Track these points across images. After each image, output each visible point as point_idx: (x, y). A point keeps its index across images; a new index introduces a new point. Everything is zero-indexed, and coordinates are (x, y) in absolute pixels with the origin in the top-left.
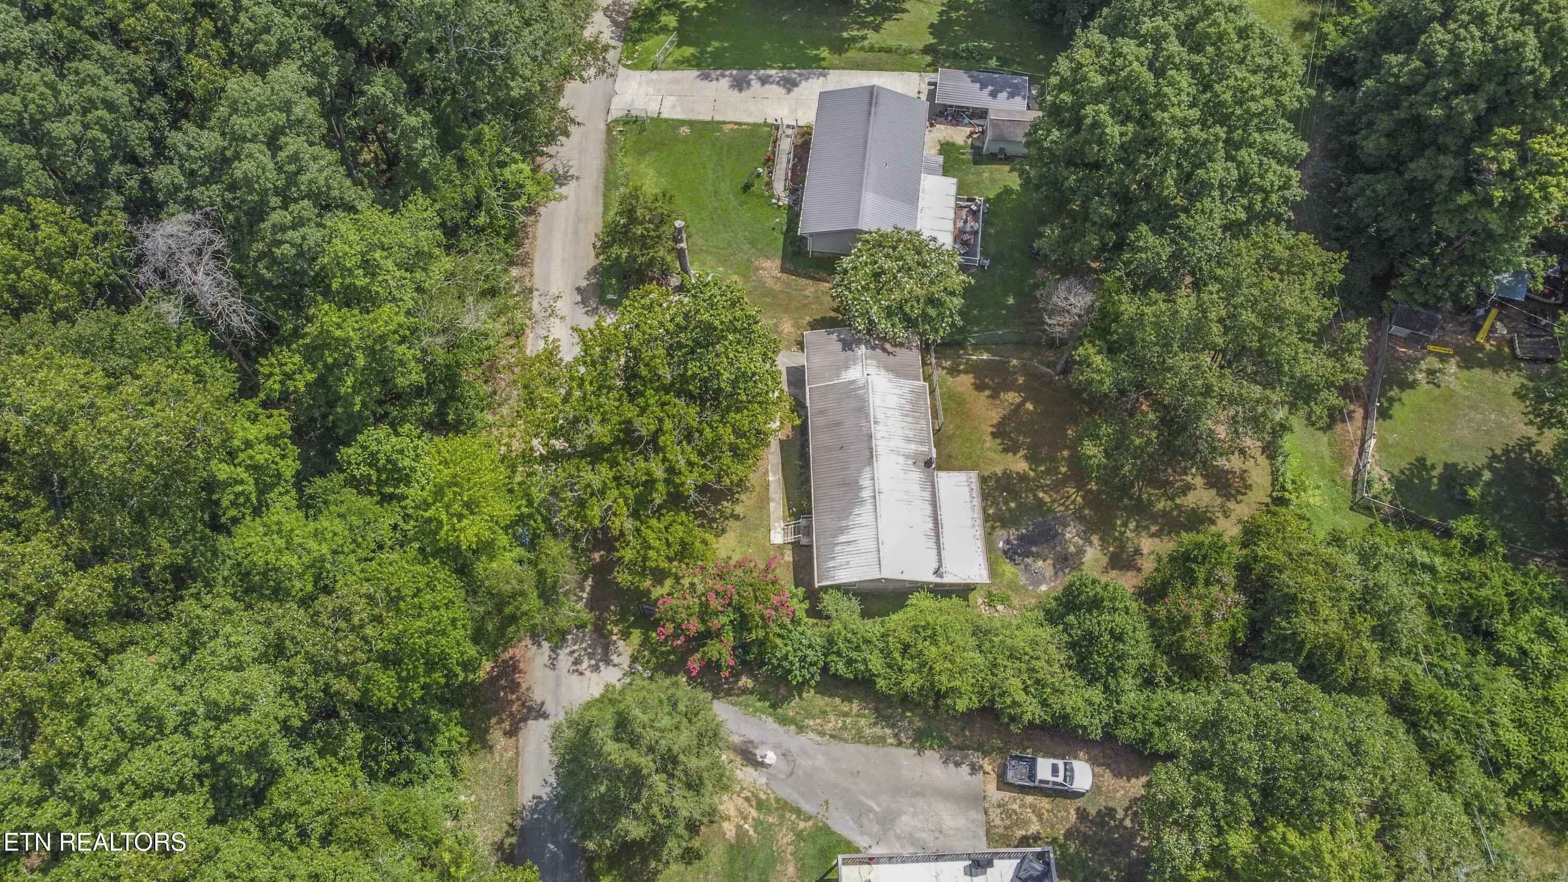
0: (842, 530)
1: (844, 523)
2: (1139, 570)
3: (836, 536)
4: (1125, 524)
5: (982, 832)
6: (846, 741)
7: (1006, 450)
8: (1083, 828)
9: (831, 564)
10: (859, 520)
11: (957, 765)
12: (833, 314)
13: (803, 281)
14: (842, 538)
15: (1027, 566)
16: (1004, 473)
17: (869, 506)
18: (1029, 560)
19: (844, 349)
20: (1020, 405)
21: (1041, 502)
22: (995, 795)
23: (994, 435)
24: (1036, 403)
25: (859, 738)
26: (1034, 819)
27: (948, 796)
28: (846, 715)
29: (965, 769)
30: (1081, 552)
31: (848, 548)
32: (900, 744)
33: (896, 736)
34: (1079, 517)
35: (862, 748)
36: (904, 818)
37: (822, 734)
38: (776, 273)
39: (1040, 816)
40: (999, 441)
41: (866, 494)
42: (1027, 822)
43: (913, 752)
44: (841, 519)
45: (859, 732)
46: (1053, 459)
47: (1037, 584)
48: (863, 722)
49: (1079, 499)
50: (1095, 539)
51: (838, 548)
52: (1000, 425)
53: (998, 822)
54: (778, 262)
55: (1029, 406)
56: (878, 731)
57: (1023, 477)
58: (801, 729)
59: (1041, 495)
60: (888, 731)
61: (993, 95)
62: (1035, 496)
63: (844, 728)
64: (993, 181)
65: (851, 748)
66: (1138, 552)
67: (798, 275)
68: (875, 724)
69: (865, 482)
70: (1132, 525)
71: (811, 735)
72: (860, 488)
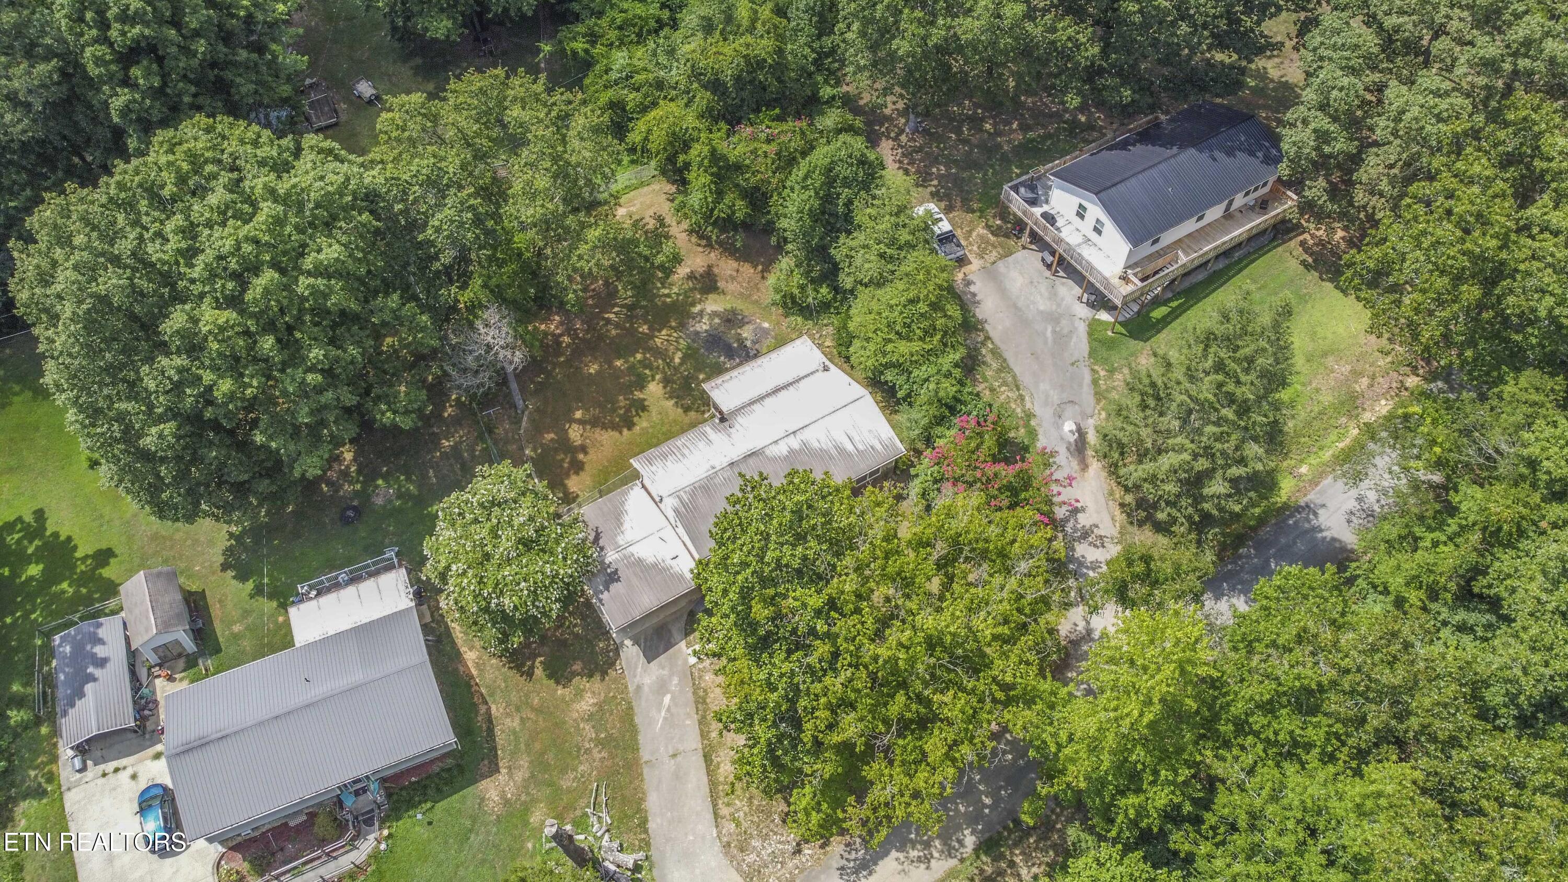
0: (841, 451)
1: (834, 452)
2: (710, 267)
3: (850, 455)
4: (668, 296)
5: (1010, 259)
6: (1014, 377)
7: (644, 408)
8: (959, 204)
9: (879, 447)
10: (823, 439)
11: (974, 295)
12: (539, 672)
13: (501, 738)
14: (850, 447)
15: (754, 342)
16: (671, 397)
17: (806, 435)
18: (748, 343)
19: (618, 580)
20: (580, 422)
21: (684, 360)
22: (976, 264)
23: (630, 425)
24: (571, 411)
25: (1005, 367)
26: (974, 234)
27: (1002, 291)
28: (992, 390)
29: (973, 288)
30: (715, 314)
31: (856, 439)
32: (988, 338)
33: (983, 343)
34: (682, 326)
35: (1011, 362)
36: (1042, 308)
37: (1022, 398)
38: (502, 777)
39: (970, 232)
40: (636, 419)
41: (794, 443)
42: (981, 237)
43: (987, 327)
44: (831, 457)
45: (999, 371)
46: (632, 368)
47: (766, 332)
48: (989, 373)
49: (664, 332)
50: (697, 309)
51: (861, 447)
52: (616, 427)
53: (994, 253)
54: (484, 784)
55: (578, 414)
56: (989, 358)
57: (666, 381)
58: (1029, 415)
59: (677, 360)
60: (984, 351)
61: (102, 663)
62: (681, 364)
63: (1005, 384)
64: (246, 613)
65: (1017, 370)
66: (691, 276)
67: (494, 749)
68: (984, 363)
69: (782, 449)
70: (666, 291)
71: (1028, 405)
72: (792, 451)
